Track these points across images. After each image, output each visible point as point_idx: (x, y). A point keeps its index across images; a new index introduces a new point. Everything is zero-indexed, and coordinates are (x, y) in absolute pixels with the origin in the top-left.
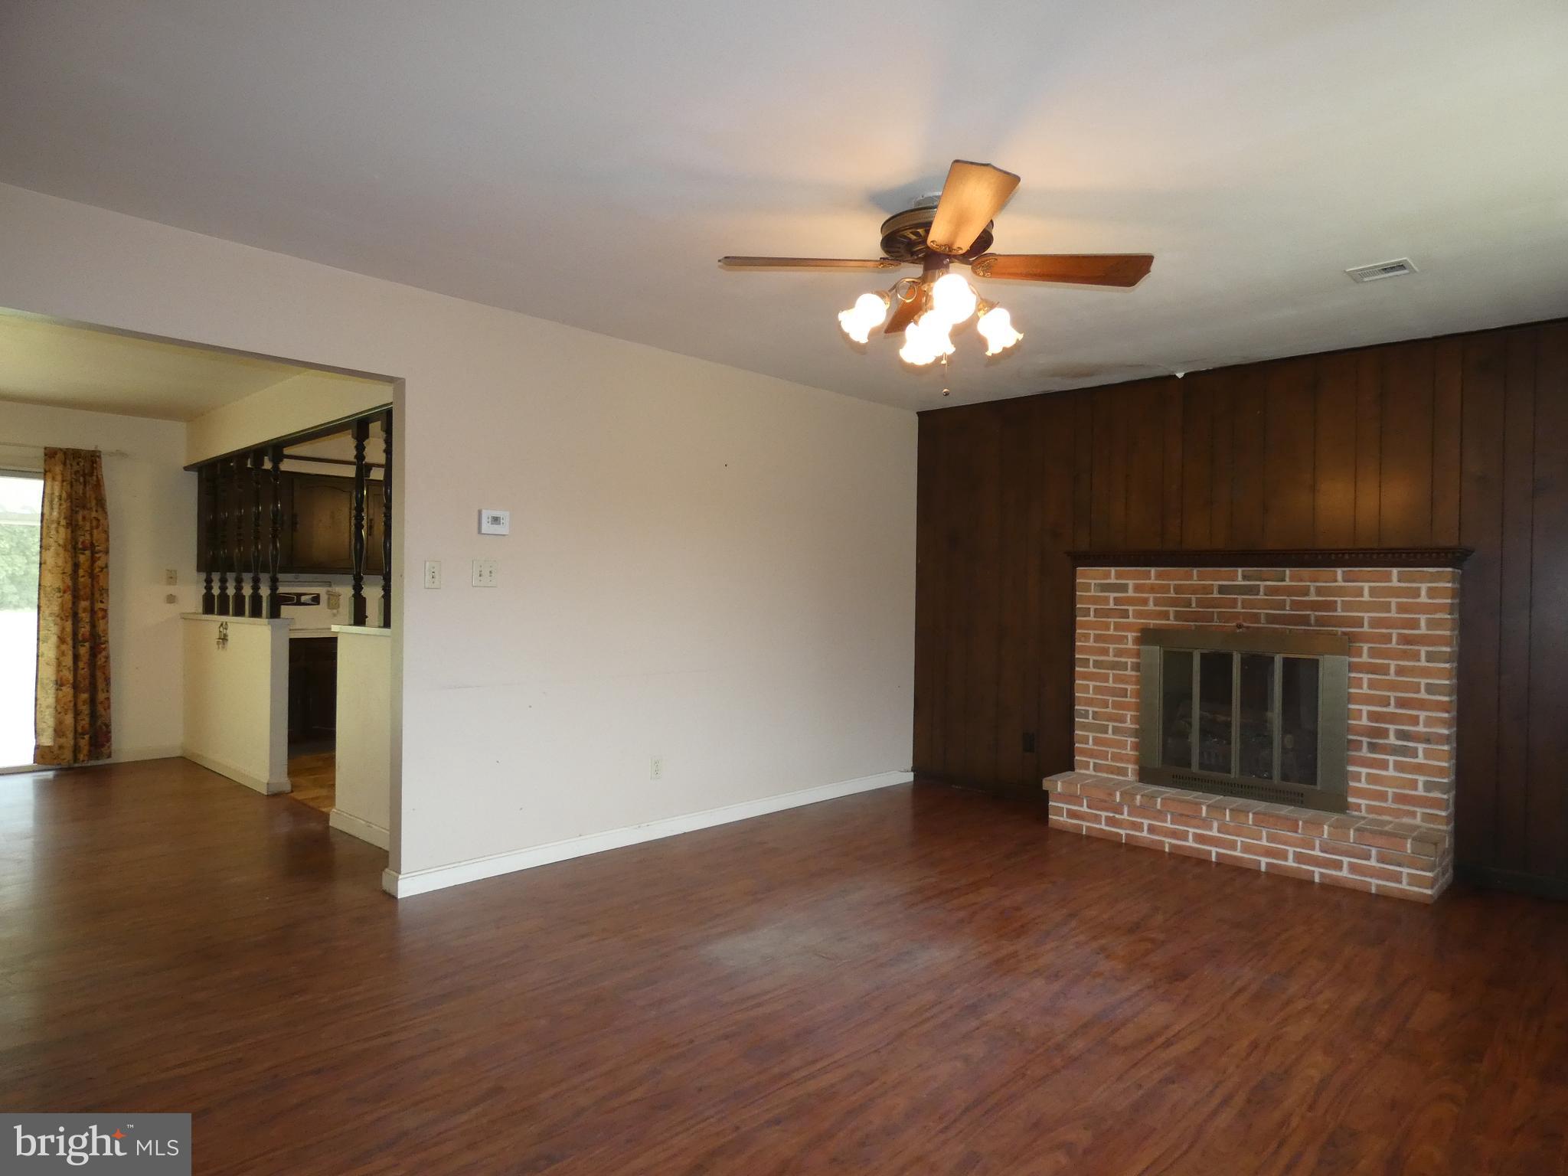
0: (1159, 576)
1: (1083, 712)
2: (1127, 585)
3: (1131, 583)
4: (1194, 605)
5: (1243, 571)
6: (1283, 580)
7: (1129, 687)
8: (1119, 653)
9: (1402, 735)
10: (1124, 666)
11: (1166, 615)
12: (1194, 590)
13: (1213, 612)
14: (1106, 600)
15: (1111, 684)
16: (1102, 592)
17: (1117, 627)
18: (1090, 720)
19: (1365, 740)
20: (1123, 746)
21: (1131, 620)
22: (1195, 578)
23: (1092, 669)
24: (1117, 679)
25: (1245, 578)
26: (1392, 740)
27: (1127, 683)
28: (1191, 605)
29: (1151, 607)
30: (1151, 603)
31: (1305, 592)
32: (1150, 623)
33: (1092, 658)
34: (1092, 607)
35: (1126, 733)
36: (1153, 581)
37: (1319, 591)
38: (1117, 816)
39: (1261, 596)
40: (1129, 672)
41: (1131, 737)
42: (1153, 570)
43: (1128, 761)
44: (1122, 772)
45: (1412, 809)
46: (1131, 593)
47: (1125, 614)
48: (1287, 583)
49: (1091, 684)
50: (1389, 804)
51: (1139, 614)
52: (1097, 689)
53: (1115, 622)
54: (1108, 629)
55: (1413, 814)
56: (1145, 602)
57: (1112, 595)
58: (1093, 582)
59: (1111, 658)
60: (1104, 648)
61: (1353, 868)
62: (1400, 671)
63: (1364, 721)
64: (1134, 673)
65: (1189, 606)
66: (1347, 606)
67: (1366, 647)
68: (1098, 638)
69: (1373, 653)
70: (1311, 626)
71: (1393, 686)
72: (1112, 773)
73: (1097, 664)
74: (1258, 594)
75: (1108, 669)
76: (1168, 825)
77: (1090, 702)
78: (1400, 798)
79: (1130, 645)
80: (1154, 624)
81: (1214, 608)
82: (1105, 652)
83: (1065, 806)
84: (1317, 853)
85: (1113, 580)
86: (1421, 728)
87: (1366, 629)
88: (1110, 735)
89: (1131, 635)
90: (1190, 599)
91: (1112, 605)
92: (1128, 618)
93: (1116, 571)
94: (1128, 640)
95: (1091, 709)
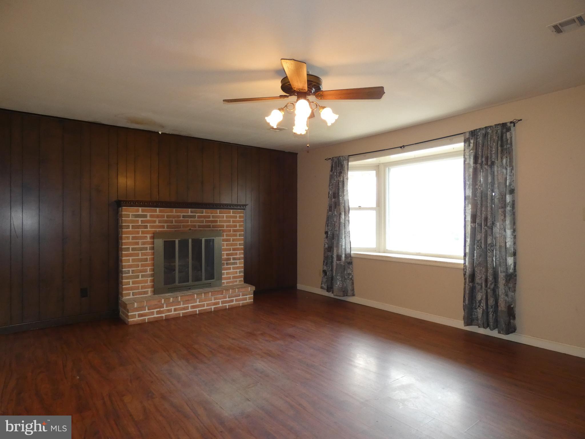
0: (160, 212)
1: (127, 271)
2: (147, 215)
3: (148, 214)
4: (174, 222)
5: (190, 210)
6: (203, 213)
7: (148, 257)
8: (144, 243)
9: (234, 259)
10: (146, 249)
11: (163, 227)
12: (174, 217)
13: (181, 225)
14: (138, 221)
15: (140, 257)
16: (135, 218)
17: (143, 232)
18: (131, 274)
19: (225, 262)
20: (146, 282)
21: (149, 229)
22: (174, 212)
23: (131, 252)
24: (143, 254)
25: (191, 212)
26: (232, 261)
27: (148, 256)
28: (173, 222)
29: (157, 224)
30: (157, 222)
31: (209, 217)
32: (157, 230)
33: (131, 247)
34: (131, 225)
35: (147, 276)
36: (158, 213)
37: (213, 217)
38: (161, 309)
39: (196, 219)
40: (148, 251)
41: (150, 277)
42: (158, 209)
43: (149, 288)
44: (146, 293)
45: (236, 280)
46: (148, 218)
47: (146, 227)
48: (204, 214)
49: (131, 258)
50: (232, 280)
51: (152, 227)
52: (133, 260)
53: (142, 231)
54: (139, 234)
55: (237, 281)
56: (154, 222)
57: (140, 219)
58: (131, 214)
59: (140, 246)
60: (137, 242)
61: (236, 300)
62: (233, 240)
63: (225, 257)
64: (150, 251)
65: (172, 223)
66: (220, 221)
67: (225, 233)
68: (133, 238)
69: (227, 235)
70: (211, 228)
71: (232, 245)
72: (141, 294)
73: (133, 249)
74: (195, 218)
75: (139, 251)
77: (130, 266)
78: (234, 277)
79: (149, 240)
80: (158, 230)
81: (181, 223)
82: (137, 243)
84: (227, 299)
85: (140, 213)
86: (238, 256)
87: (225, 228)
88: (140, 278)
89: (148, 236)
90: (173, 220)
91: (140, 224)
92: (148, 228)
93: (142, 209)
94: (147, 237)
95: (131, 269)
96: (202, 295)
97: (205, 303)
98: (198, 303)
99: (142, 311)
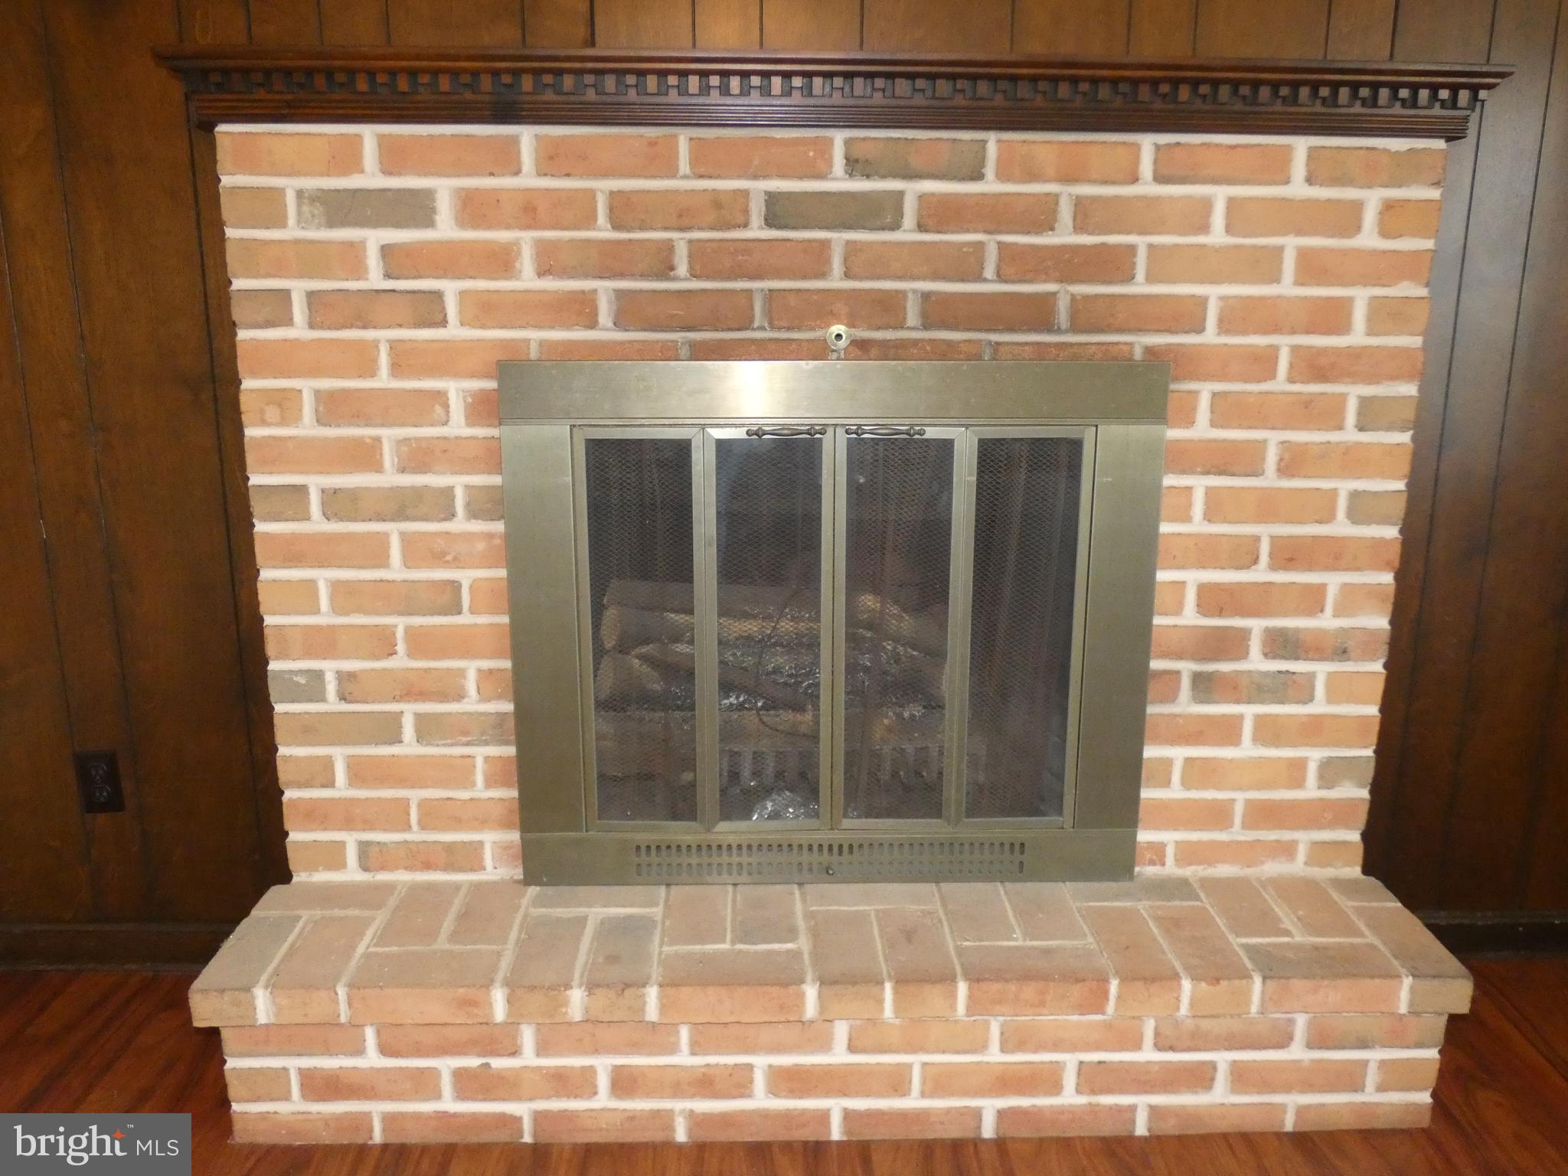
0: (551, 160)
1: (302, 680)
2: (428, 195)
3: (444, 189)
4: (682, 269)
5: (848, 143)
6: (978, 176)
7: (466, 577)
8: (418, 458)
9: (1281, 644)
10: (442, 505)
11: (582, 309)
12: (683, 215)
13: (749, 292)
14: (351, 258)
15: (396, 570)
16: (331, 224)
17: (404, 360)
18: (332, 704)
19: (1186, 668)
20: (458, 773)
21: (455, 331)
22: (684, 166)
23: (317, 523)
24: (417, 551)
25: (855, 165)
26: (1256, 662)
27: (457, 563)
28: (672, 268)
29: (527, 279)
30: (527, 263)
31: (1042, 215)
32: (527, 341)
33: (316, 483)
34: (298, 288)
35: (465, 733)
36: (528, 179)
37: (1085, 214)
38: (498, 1063)
39: (907, 234)
40: (461, 524)
41: (486, 743)
42: (527, 136)
43: (482, 823)
44: (463, 857)
45: (1286, 835)
46: (446, 228)
47: (430, 311)
48: (990, 185)
49: (324, 577)
50: (1237, 833)
51: (483, 310)
52: (346, 595)
53: (393, 345)
54: (371, 372)
55: (1287, 850)
56: (502, 261)
57: (374, 238)
58: (289, 185)
59: (390, 478)
60: (358, 442)
61: (1241, 1077)
62: (1293, 462)
63: (1190, 616)
64: (478, 526)
65: (666, 270)
66: (1162, 264)
67: (1206, 391)
68: (332, 407)
69: (1226, 411)
70: (1059, 331)
71: (1268, 507)
72: (428, 866)
73: (338, 504)
74: (895, 226)
75: (381, 518)
76: (684, 1059)
77: (323, 642)
78: (1263, 814)
79: (458, 426)
80: (542, 343)
81: (752, 277)
82: (366, 456)
83: (293, 1064)
84: (1148, 1054)
85: (371, 178)
86: (1327, 621)
87: (1210, 336)
88: (409, 746)
89: (457, 390)
90: (669, 247)
91: (375, 278)
92: (443, 323)
93: (381, 139)
94: (446, 406)
95: (329, 668)
96: (880, 1002)
97: (916, 1060)
98: (839, 1056)
99: (328, 1052)
